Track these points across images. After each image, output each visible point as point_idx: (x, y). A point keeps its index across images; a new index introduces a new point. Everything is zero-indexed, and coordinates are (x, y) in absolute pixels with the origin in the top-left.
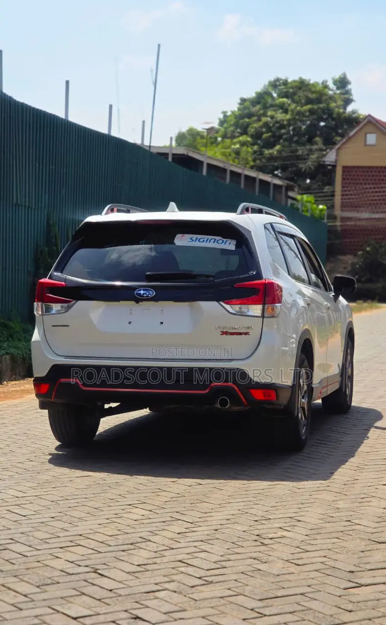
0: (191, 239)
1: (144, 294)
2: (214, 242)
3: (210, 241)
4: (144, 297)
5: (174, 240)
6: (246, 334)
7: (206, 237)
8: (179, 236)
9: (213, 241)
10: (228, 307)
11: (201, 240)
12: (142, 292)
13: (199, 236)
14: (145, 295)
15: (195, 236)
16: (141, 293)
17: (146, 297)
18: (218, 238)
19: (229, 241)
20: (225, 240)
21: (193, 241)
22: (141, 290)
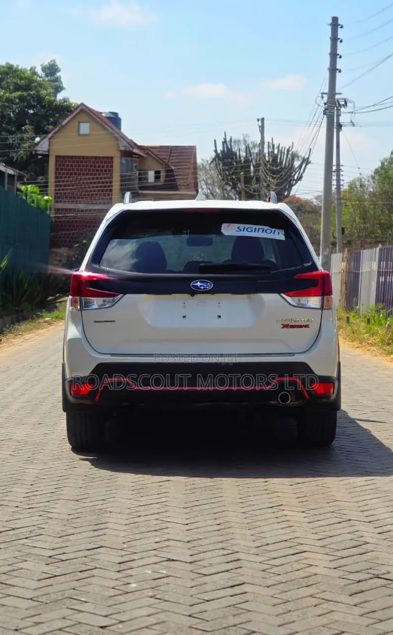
0: (238, 228)
1: (201, 286)
2: (263, 232)
3: (258, 231)
4: (201, 289)
5: (221, 229)
6: (307, 326)
7: (254, 227)
8: (224, 226)
9: (261, 230)
10: (288, 299)
11: (249, 230)
12: (199, 284)
13: (247, 226)
14: (202, 288)
15: (242, 226)
16: (197, 285)
17: (203, 289)
18: (266, 228)
19: (277, 231)
20: (273, 230)
21: (241, 230)
22: (197, 282)
